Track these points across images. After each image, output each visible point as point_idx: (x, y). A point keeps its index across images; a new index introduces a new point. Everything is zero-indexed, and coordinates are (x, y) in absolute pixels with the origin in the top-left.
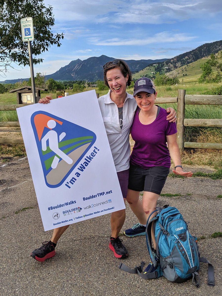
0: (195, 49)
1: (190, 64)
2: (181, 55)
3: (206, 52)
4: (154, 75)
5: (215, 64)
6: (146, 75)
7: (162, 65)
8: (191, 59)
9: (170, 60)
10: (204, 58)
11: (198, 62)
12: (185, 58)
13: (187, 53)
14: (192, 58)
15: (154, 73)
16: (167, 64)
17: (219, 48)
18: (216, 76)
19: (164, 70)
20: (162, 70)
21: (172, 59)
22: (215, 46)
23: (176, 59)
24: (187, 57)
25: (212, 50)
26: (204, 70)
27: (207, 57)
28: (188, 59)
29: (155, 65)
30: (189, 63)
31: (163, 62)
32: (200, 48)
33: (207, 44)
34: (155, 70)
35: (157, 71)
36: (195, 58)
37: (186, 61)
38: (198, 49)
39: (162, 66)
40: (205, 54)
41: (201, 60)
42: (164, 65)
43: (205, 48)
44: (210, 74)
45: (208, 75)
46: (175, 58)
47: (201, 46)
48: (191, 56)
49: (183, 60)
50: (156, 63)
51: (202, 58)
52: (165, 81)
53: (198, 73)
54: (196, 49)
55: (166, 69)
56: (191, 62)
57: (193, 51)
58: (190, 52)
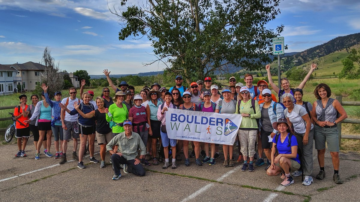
0: (327, 43)
1: (322, 57)
2: (311, 48)
3: (339, 45)
4: (283, 68)
5: (357, 59)
6: (275, 68)
7: (291, 58)
8: (322, 53)
9: (300, 53)
10: (337, 52)
11: (331, 56)
12: (316, 51)
13: (318, 46)
14: (324, 52)
15: (283, 66)
16: (297, 57)
17: (354, 41)
18: (357, 71)
19: (293, 63)
20: (292, 64)
21: (302, 52)
22: (349, 39)
23: (306, 53)
24: (318, 51)
25: (346, 43)
26: (345, 65)
27: (340, 51)
28: (319, 53)
29: (284, 58)
30: (320, 56)
31: (293, 56)
32: (333, 42)
33: (340, 37)
34: (284, 63)
35: (286, 64)
36: (327, 51)
37: (318, 55)
38: (330, 42)
39: (291, 60)
40: (338, 48)
41: (334, 53)
42: (293, 58)
43: (338, 41)
44: (352, 69)
45: (350, 70)
46: (305, 51)
47: (334, 39)
48: (323, 49)
49: (314, 54)
50: (285, 57)
51: (335, 51)
52: (302, 75)
53: (331, 67)
54: (329, 42)
55: (296, 62)
56: (323, 55)
57: (325, 44)
58: (322, 45)
